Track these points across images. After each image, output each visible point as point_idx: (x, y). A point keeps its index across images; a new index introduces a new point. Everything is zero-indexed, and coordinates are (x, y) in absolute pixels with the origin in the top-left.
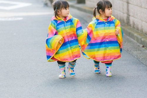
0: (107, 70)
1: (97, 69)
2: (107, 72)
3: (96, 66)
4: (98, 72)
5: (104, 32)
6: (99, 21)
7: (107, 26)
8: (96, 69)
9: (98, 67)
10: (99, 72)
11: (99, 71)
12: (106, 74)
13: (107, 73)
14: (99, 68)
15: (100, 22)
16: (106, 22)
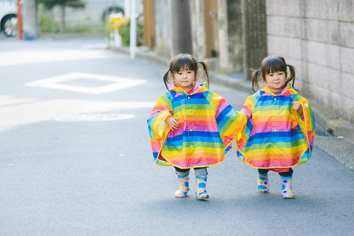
0: (284, 187)
1: (263, 184)
2: (285, 190)
3: (261, 178)
4: (263, 190)
5: (269, 115)
6: (264, 95)
7: (276, 104)
8: (261, 183)
9: (265, 181)
10: (266, 190)
11: (265, 188)
12: (283, 194)
13: (285, 192)
14: (266, 183)
15: (266, 97)
16: (275, 97)
